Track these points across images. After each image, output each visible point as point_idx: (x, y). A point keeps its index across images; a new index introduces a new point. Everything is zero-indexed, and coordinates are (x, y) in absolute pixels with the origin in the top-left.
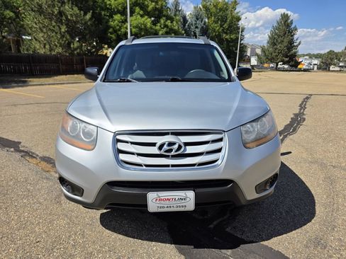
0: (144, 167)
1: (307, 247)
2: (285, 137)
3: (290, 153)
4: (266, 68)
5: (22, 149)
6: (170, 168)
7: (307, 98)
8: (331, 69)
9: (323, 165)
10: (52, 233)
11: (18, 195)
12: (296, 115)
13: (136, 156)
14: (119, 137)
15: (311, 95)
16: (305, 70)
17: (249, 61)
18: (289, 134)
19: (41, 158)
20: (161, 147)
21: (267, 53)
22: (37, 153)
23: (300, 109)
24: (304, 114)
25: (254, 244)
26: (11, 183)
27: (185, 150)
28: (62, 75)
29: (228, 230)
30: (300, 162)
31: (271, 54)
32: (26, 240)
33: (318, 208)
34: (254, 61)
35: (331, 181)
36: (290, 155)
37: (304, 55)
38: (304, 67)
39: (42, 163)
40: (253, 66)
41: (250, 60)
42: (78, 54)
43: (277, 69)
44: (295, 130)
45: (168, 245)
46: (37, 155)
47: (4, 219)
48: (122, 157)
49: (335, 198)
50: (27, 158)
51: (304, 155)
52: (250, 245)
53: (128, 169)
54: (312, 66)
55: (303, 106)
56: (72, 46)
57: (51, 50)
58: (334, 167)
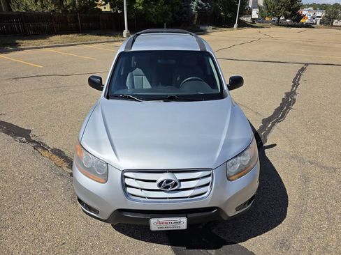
0: (147, 199)
1: (274, 248)
2: (273, 124)
3: (275, 145)
4: (268, 22)
5: (33, 139)
6: (168, 200)
7: (303, 69)
8: (334, 24)
9: (302, 161)
10: (73, 234)
11: (40, 195)
12: (288, 95)
13: (139, 190)
14: (126, 174)
15: (307, 64)
16: (307, 26)
17: (250, 14)
18: (278, 121)
19: (52, 150)
20: (160, 185)
21: (269, 5)
22: (48, 144)
23: (293, 86)
24: (295, 94)
25: (233, 245)
26: (31, 181)
27: (180, 186)
28: (56, 34)
29: (214, 231)
30: (283, 157)
31: (274, 7)
32: (54, 241)
33: (290, 210)
34: (255, 14)
35: (305, 179)
36: (274, 148)
37: (309, 6)
38: (307, 21)
39: (54, 156)
40: (254, 20)
41: (251, 12)
42: (72, 11)
43: (278, 24)
44: (283, 116)
45: (166, 246)
46: (49, 147)
47: (33, 221)
48: (129, 190)
49: (305, 199)
50: (40, 150)
51: (287, 149)
52: (230, 246)
53: (134, 200)
54: (314, 21)
55: (296, 83)
56: (64, 3)
57: (43, 6)
58: (311, 163)
